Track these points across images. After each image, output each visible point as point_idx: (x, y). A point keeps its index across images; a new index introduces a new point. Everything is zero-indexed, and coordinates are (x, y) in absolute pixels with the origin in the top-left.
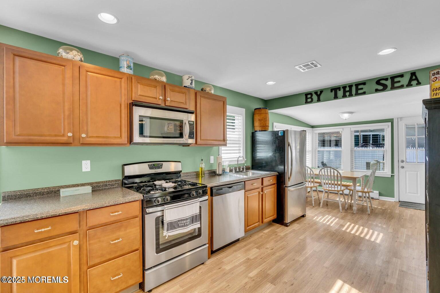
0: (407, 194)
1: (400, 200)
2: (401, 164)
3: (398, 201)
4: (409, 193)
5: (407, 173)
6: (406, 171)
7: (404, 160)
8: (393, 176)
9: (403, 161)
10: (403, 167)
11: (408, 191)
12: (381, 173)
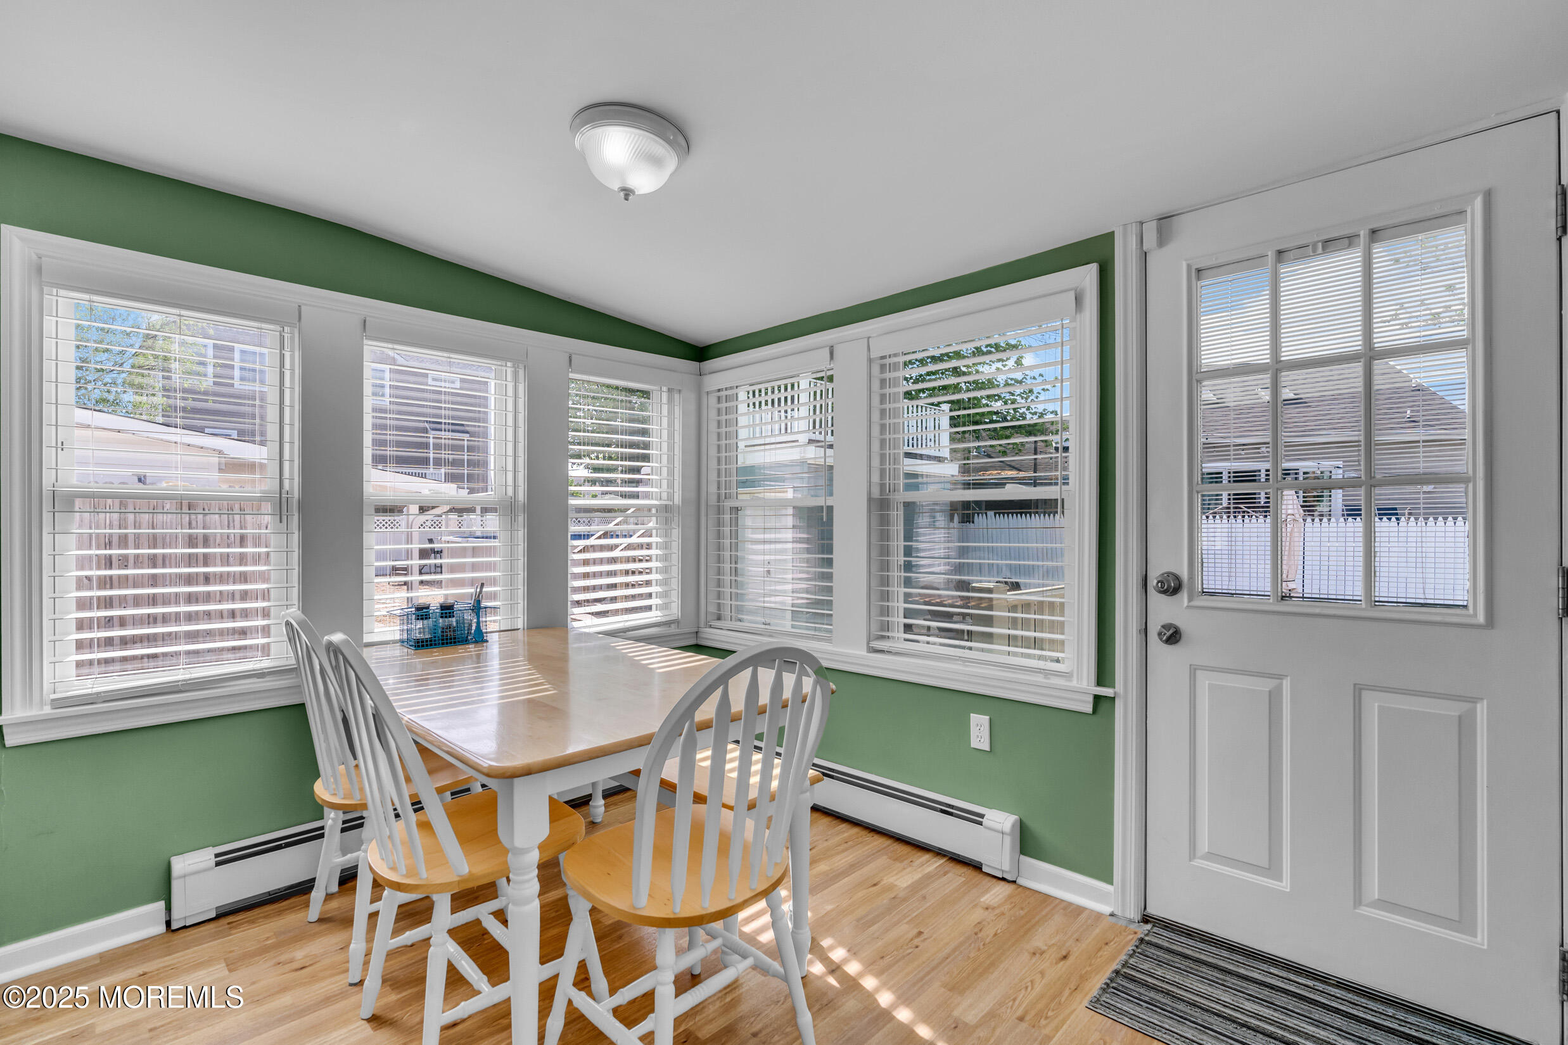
0: (1198, 862)
1: (1152, 910)
2: (1164, 610)
3: (1138, 917)
4: (1211, 856)
5: (1204, 681)
6: (1193, 670)
7: (1185, 576)
8: (1103, 706)
9: (1172, 587)
10: (1173, 636)
11: (1204, 846)
12: (1039, 679)
